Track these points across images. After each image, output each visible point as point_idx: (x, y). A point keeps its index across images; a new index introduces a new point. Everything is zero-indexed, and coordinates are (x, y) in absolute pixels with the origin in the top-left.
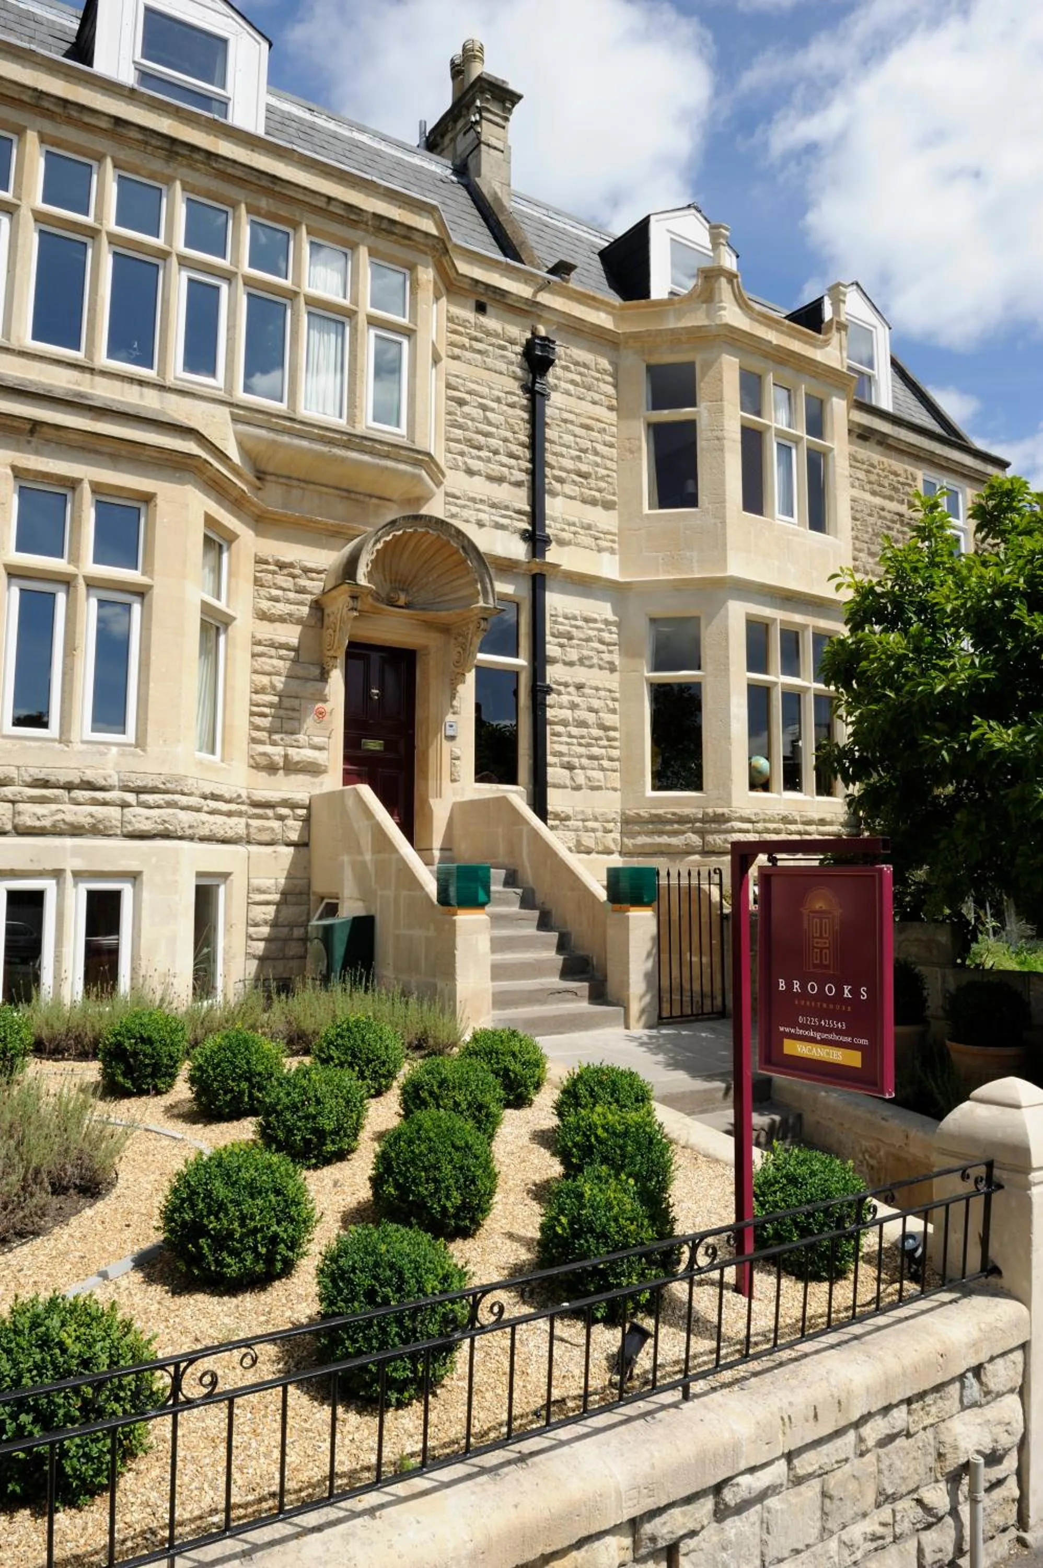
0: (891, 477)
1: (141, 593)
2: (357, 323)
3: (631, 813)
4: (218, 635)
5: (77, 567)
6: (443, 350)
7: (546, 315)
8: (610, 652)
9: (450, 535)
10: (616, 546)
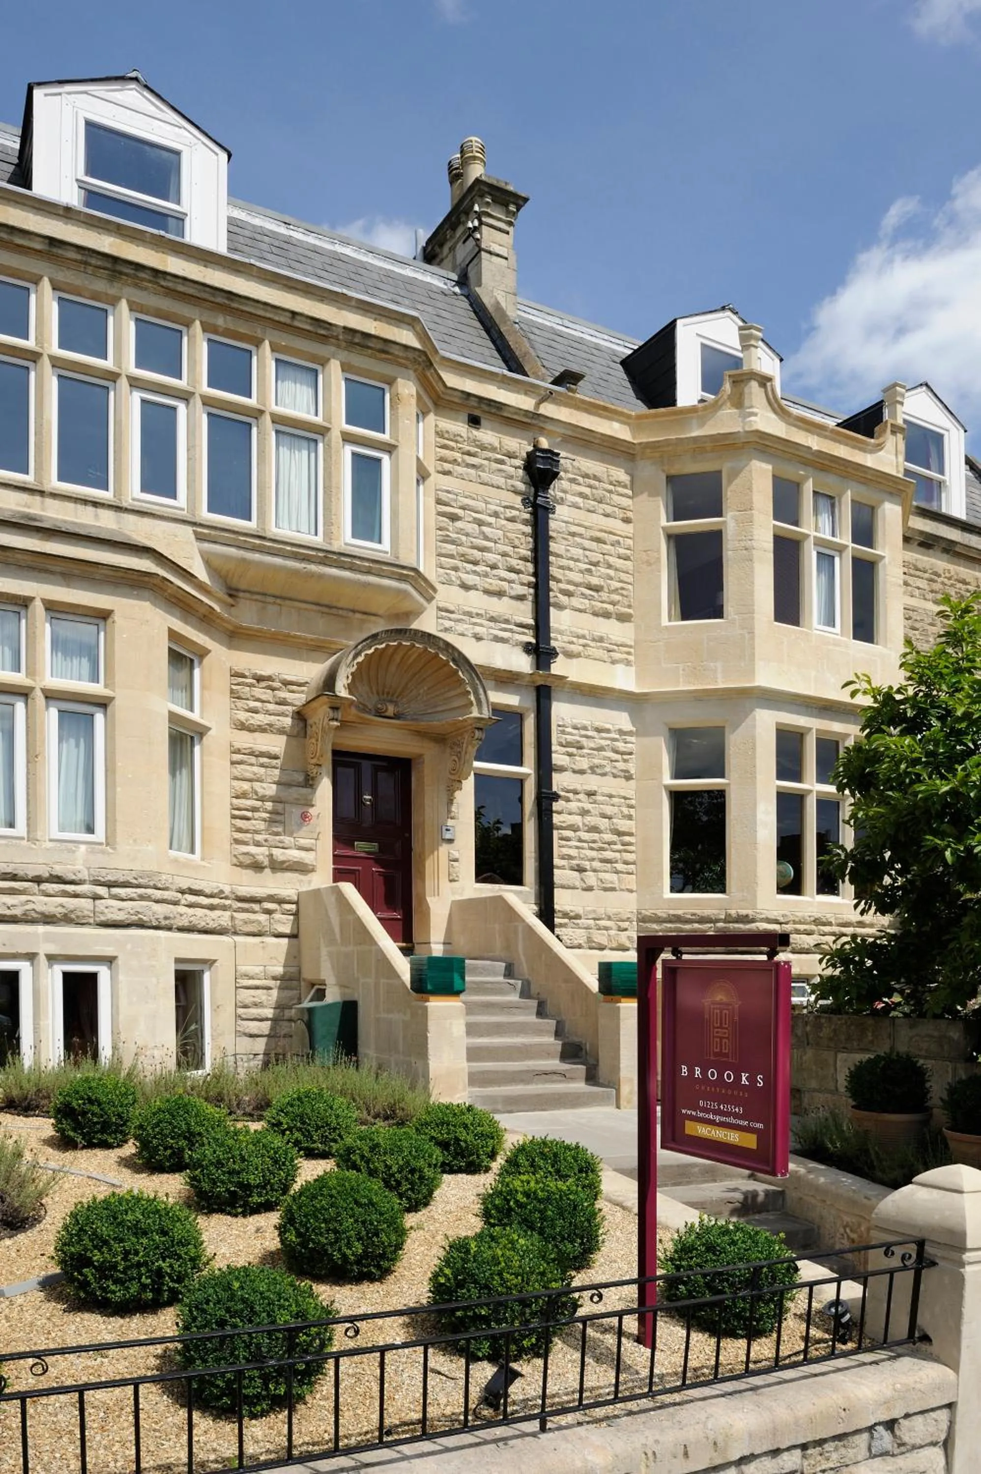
0: (959, 585)
1: (103, 704)
2: (330, 440)
3: (648, 913)
4: (192, 746)
5: (34, 680)
6: (431, 466)
7: (549, 426)
8: (625, 761)
9: (439, 648)
10: (631, 658)
